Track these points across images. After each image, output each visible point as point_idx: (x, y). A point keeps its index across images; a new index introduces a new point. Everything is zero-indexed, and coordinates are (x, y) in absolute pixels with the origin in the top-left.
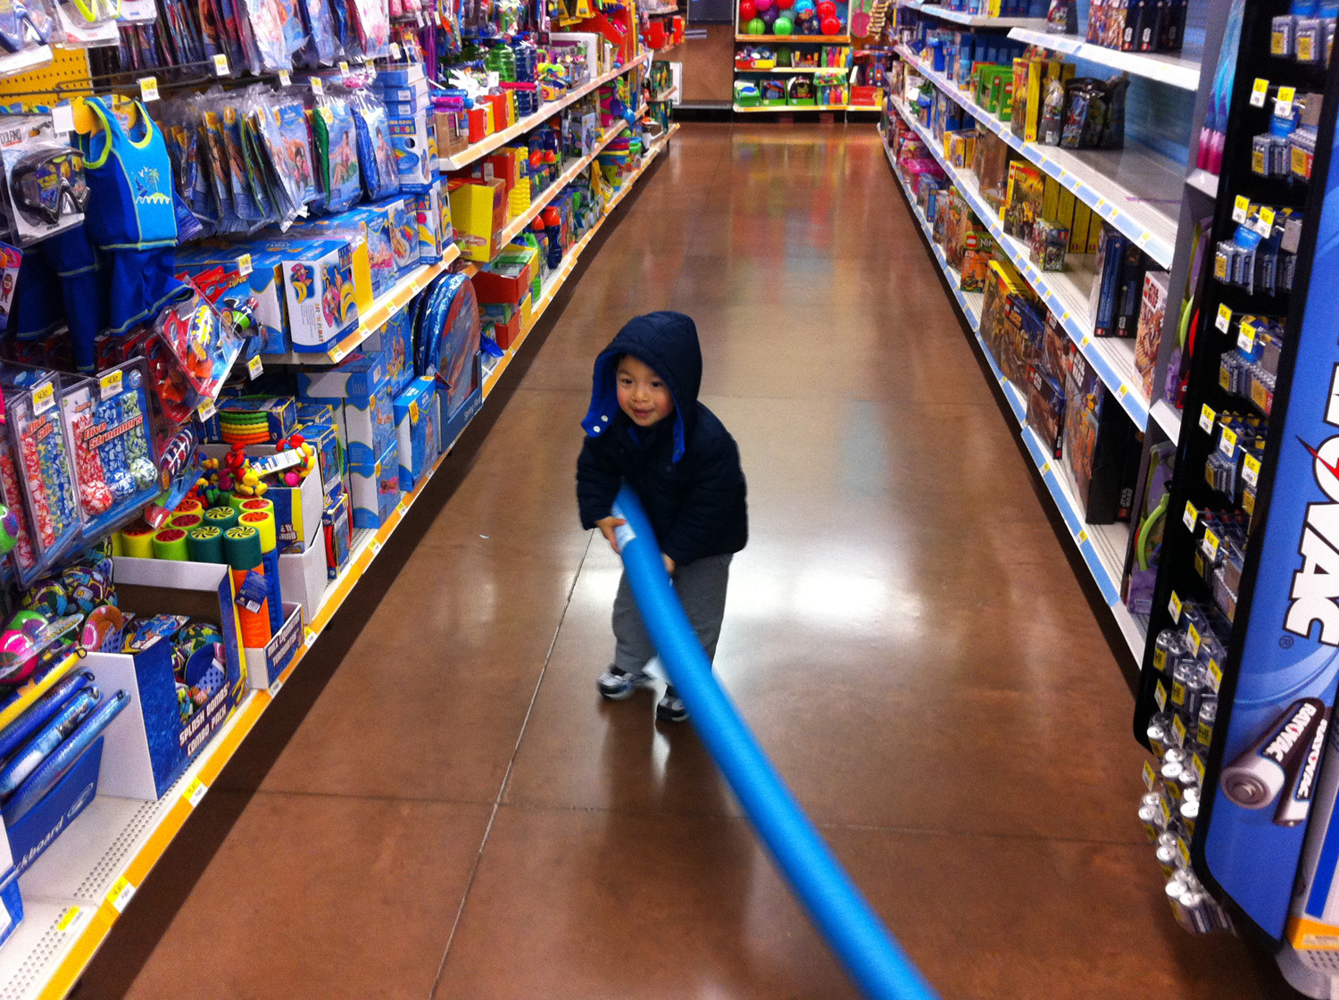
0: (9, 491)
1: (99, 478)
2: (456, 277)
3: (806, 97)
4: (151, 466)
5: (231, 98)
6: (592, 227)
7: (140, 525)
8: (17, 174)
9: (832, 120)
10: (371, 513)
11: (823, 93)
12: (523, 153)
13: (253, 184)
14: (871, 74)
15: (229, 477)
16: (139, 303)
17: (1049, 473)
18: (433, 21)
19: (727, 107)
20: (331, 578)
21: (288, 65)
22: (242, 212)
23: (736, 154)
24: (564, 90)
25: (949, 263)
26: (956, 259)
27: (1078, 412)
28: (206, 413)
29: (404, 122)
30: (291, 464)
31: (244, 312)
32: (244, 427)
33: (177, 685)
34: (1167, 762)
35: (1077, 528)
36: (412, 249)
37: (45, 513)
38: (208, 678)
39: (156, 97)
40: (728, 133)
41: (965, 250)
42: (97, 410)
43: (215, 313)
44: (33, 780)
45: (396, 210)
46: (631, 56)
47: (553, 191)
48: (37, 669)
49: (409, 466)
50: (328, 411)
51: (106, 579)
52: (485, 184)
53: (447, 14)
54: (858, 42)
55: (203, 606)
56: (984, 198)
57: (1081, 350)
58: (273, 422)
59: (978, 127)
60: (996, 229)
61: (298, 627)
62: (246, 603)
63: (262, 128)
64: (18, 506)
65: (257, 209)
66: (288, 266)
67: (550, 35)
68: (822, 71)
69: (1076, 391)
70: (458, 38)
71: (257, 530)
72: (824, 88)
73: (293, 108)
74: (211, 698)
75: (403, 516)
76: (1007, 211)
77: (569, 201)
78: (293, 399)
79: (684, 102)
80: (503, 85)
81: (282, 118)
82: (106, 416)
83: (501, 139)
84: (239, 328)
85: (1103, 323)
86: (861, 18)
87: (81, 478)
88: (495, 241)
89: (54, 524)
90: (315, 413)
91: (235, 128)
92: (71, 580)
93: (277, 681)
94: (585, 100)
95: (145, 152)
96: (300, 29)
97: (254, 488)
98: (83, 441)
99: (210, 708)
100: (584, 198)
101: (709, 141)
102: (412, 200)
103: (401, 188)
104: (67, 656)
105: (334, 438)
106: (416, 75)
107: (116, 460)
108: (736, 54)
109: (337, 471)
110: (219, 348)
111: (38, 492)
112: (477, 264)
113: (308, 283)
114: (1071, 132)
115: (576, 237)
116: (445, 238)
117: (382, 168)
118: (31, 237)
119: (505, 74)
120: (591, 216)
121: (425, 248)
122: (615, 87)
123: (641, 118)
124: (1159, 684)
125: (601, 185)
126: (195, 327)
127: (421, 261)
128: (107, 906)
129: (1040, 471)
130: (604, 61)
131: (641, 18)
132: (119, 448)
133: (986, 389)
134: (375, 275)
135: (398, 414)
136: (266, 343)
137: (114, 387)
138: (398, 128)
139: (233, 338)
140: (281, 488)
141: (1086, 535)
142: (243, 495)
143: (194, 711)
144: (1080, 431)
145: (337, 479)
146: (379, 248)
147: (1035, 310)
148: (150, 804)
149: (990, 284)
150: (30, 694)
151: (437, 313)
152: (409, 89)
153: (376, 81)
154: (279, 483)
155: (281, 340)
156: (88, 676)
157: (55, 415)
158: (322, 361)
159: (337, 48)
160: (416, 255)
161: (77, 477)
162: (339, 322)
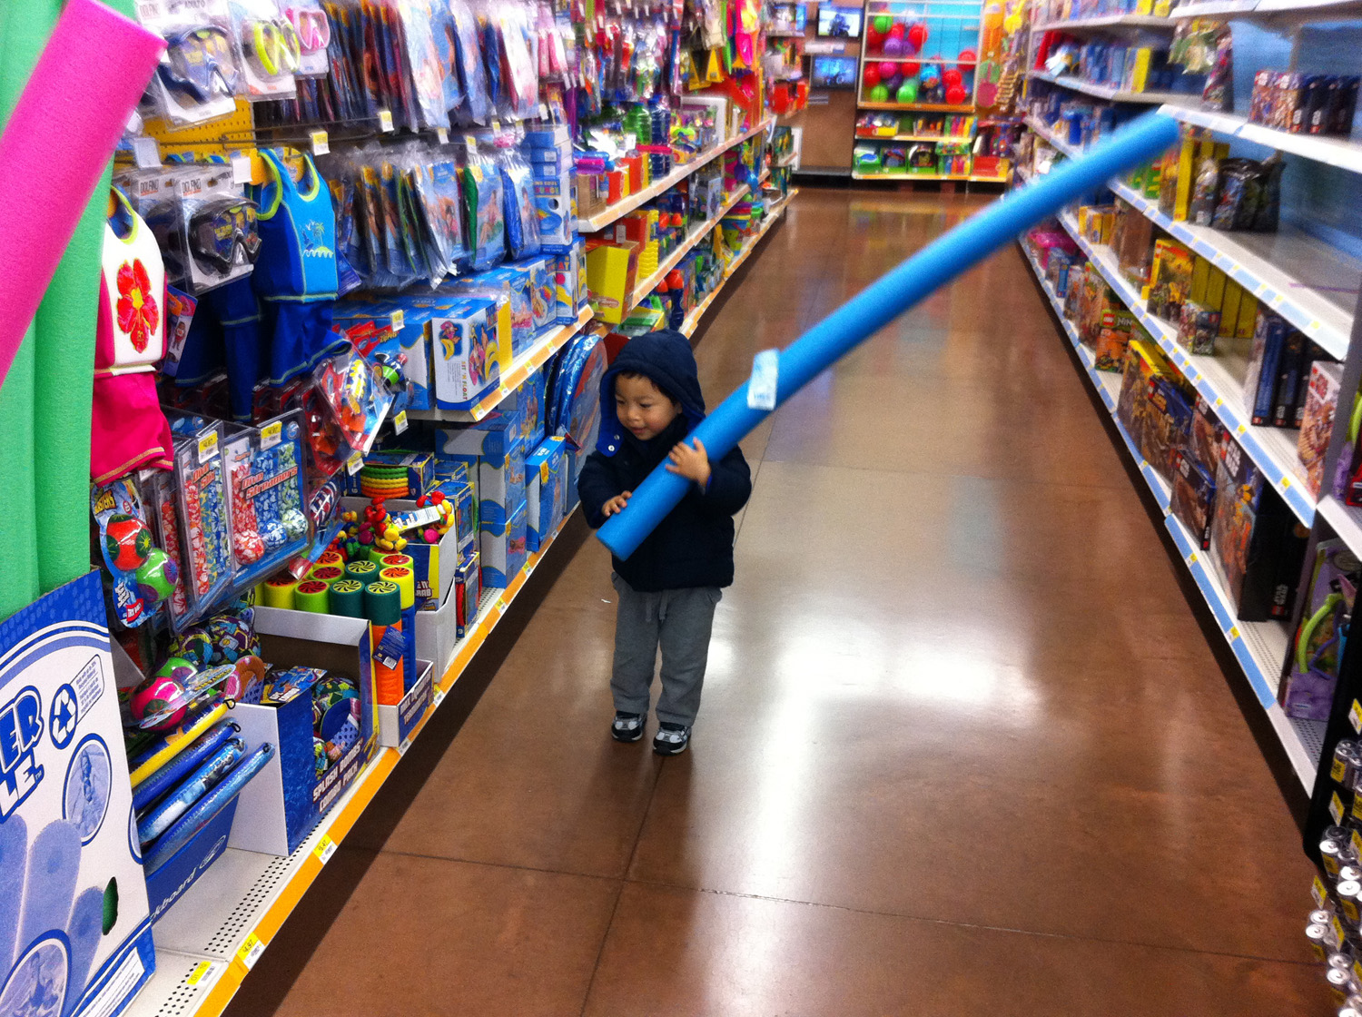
0: (168, 538)
1: (253, 528)
2: (590, 339)
3: (927, 166)
4: (302, 517)
5: (389, 154)
6: (712, 291)
7: (284, 577)
8: (195, 222)
9: (952, 191)
10: (498, 571)
11: (945, 162)
12: (654, 215)
13: (406, 240)
14: (995, 145)
15: (370, 530)
16: (298, 355)
17: (1197, 564)
18: (578, 82)
19: (846, 174)
20: (460, 636)
21: (445, 122)
22: (394, 268)
23: (853, 220)
24: (694, 154)
25: (1082, 340)
26: (1090, 337)
27: (1232, 503)
28: (354, 466)
29: (549, 183)
30: (431, 520)
31: (393, 367)
32: (384, 481)
33: (315, 739)
34: (1343, 880)
35: (1229, 625)
36: (550, 309)
37: (202, 561)
38: (342, 733)
39: (327, 151)
40: (846, 200)
41: (1101, 328)
42: (255, 460)
43: (368, 368)
44: (174, 830)
45: (538, 270)
46: (757, 119)
47: (679, 254)
48: (186, 718)
49: (536, 526)
50: (463, 468)
51: (251, 629)
52: (619, 245)
53: (589, 76)
54: (984, 111)
55: (342, 660)
56: (1124, 276)
57: (1237, 438)
58: (412, 475)
59: (1118, 203)
60: (1139, 309)
61: (429, 686)
62: (383, 659)
63: (418, 186)
64: (175, 553)
65: (408, 264)
66: (437, 324)
67: (682, 98)
68: (946, 140)
69: (1230, 481)
70: (599, 100)
71: (398, 586)
72: (946, 158)
73: (445, 166)
74: (345, 753)
75: (528, 576)
76: (1152, 291)
77: (692, 264)
78: (432, 455)
79: (802, 167)
80: (639, 147)
81: (435, 176)
82: (264, 466)
83: (635, 201)
84: (388, 383)
85: (1261, 411)
86: (988, 88)
87: (236, 527)
88: (626, 304)
89: (209, 572)
90: (452, 469)
91: (392, 184)
92: (217, 628)
93: (407, 740)
94: (712, 165)
95: (312, 206)
96: (455, 88)
97: (394, 543)
98: (240, 490)
99: (343, 764)
100: (706, 261)
101: (826, 207)
102: (553, 260)
103: (542, 249)
104: (216, 706)
105: (470, 496)
106: (561, 135)
107: (269, 511)
108: (856, 122)
109: (470, 529)
110: (371, 403)
111: (197, 540)
112: (609, 326)
113: (456, 341)
114: (1225, 212)
115: (697, 300)
116: (581, 299)
117: (525, 227)
118: (204, 285)
119: (641, 137)
120: (712, 279)
121: (562, 309)
122: (741, 152)
123: (762, 183)
124: (1335, 796)
125: (722, 250)
126: (350, 380)
127: (557, 321)
128: (238, 962)
129: (1186, 561)
130: (731, 126)
131: (767, 83)
132: (273, 499)
133: (1122, 474)
134: (515, 334)
135: (530, 472)
136: (412, 399)
137: (274, 438)
138: (543, 187)
139: (383, 393)
140: (420, 543)
141: (1237, 632)
142: (383, 549)
143: (329, 766)
144: (1233, 522)
145: (471, 537)
146: (520, 307)
147: (1183, 395)
148: (280, 860)
149: (1130, 365)
150: (178, 743)
151: (570, 374)
152: (555, 150)
153: (524, 141)
154: (418, 539)
155: (426, 396)
156: (234, 727)
157: (216, 463)
158: (464, 419)
159: (489, 107)
160: (553, 315)
161: (233, 525)
162: (482, 380)
